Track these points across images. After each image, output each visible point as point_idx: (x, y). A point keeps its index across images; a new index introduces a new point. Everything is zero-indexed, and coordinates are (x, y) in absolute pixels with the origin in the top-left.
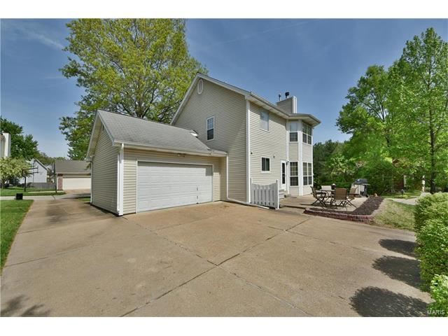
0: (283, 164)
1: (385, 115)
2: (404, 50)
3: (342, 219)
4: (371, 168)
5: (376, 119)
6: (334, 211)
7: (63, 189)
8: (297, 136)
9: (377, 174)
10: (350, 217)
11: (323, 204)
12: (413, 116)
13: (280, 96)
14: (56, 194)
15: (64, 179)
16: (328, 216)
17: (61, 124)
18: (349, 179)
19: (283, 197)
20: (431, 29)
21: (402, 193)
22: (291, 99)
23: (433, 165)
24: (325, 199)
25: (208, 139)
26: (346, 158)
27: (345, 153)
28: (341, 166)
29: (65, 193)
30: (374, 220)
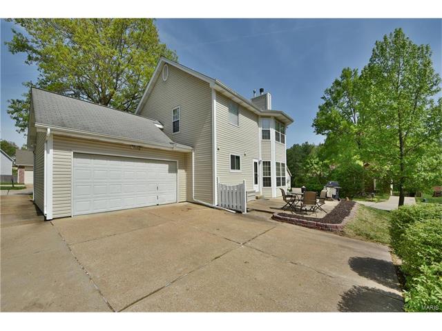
0: (256, 163)
1: (356, 119)
2: (374, 50)
3: (311, 228)
4: (343, 171)
5: (348, 122)
6: (303, 218)
7: (25, 183)
8: (269, 134)
9: (348, 177)
10: (320, 225)
11: (293, 208)
12: (383, 118)
13: (254, 92)
14: (13, 188)
15: (26, 172)
16: (296, 223)
17: (9, 107)
18: (323, 181)
19: (255, 199)
20: (400, 29)
21: (373, 196)
22: (265, 95)
23: (402, 170)
24: (295, 203)
25: (174, 132)
26: (320, 160)
27: (319, 156)
28: (316, 167)
29: (25, 188)
30: (344, 229)
